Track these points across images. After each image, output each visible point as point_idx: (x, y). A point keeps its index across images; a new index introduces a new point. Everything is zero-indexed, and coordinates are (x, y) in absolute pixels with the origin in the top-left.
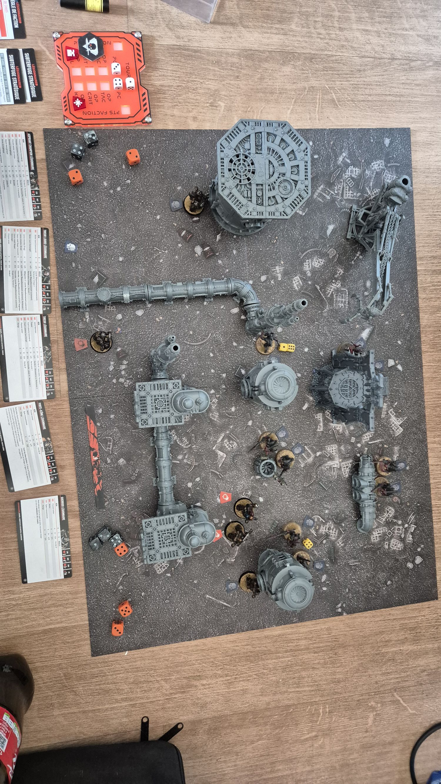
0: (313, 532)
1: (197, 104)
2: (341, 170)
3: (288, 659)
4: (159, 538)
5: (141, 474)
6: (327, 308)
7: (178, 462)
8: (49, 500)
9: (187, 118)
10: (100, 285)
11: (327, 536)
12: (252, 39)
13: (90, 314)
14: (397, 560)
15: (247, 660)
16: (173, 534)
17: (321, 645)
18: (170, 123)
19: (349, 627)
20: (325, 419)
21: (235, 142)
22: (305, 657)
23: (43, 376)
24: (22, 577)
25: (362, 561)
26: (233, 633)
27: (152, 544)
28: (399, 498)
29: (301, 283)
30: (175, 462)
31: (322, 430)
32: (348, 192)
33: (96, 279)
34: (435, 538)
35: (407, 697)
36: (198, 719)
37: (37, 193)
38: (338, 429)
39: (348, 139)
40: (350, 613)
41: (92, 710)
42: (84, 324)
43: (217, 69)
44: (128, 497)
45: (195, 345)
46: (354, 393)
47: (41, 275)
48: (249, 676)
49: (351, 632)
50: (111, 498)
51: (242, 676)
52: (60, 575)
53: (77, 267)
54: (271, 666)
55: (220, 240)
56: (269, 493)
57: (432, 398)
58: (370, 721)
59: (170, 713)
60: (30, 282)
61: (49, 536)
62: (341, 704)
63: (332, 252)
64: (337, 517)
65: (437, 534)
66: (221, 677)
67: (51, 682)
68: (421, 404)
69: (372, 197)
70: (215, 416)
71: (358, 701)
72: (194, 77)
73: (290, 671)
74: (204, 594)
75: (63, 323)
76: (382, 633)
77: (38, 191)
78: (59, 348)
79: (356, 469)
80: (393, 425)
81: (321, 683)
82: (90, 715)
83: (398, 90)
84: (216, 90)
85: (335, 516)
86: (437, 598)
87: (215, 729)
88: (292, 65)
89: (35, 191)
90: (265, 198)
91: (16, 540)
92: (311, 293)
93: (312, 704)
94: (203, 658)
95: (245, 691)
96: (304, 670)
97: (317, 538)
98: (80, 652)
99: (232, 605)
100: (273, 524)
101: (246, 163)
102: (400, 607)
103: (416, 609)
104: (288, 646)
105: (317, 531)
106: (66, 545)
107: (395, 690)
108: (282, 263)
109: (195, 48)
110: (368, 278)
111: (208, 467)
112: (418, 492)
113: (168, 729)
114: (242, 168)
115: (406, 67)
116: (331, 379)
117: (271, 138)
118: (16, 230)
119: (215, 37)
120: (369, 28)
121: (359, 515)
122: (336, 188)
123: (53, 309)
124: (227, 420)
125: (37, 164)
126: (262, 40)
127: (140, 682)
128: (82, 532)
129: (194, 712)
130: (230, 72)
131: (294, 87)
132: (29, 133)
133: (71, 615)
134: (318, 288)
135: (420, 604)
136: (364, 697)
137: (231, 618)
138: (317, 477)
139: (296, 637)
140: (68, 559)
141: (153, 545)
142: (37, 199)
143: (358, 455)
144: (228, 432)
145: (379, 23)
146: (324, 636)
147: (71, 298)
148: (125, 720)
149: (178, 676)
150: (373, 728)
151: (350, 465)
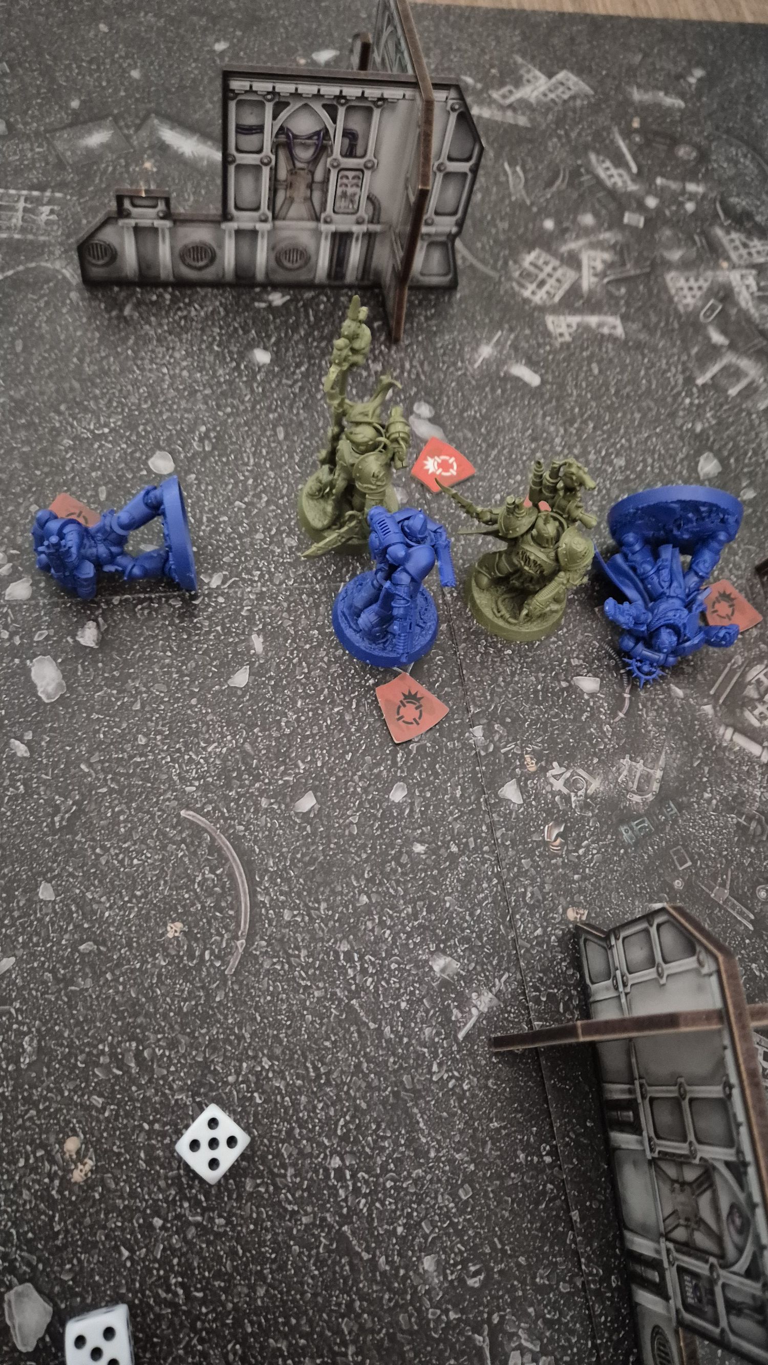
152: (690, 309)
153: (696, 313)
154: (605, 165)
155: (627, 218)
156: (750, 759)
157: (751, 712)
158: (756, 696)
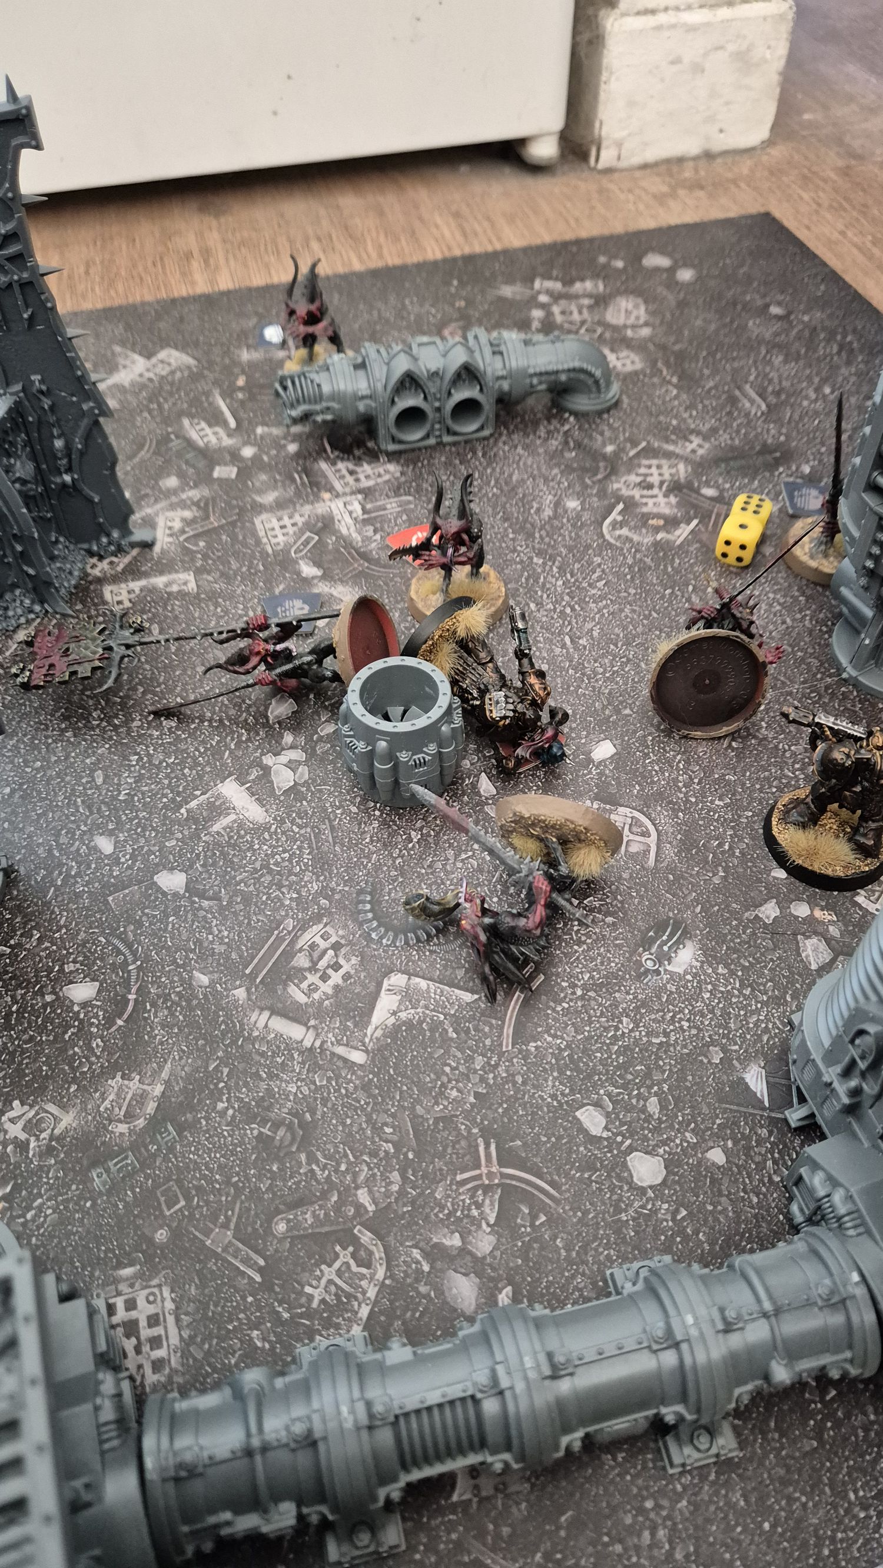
0: (683, 532)
11: (675, 487)
20: (134, 573)
31: (188, 577)
38: (177, 525)
64: (584, 470)
86: (767, 215)
105: (671, 523)
112: (409, 290)
135: (807, 241)
144: (240, 993)
152: (279, 548)
153: (286, 551)
154: (198, 428)
155: (218, 472)
156: (289, 1048)
157: (298, 986)
158: (307, 964)
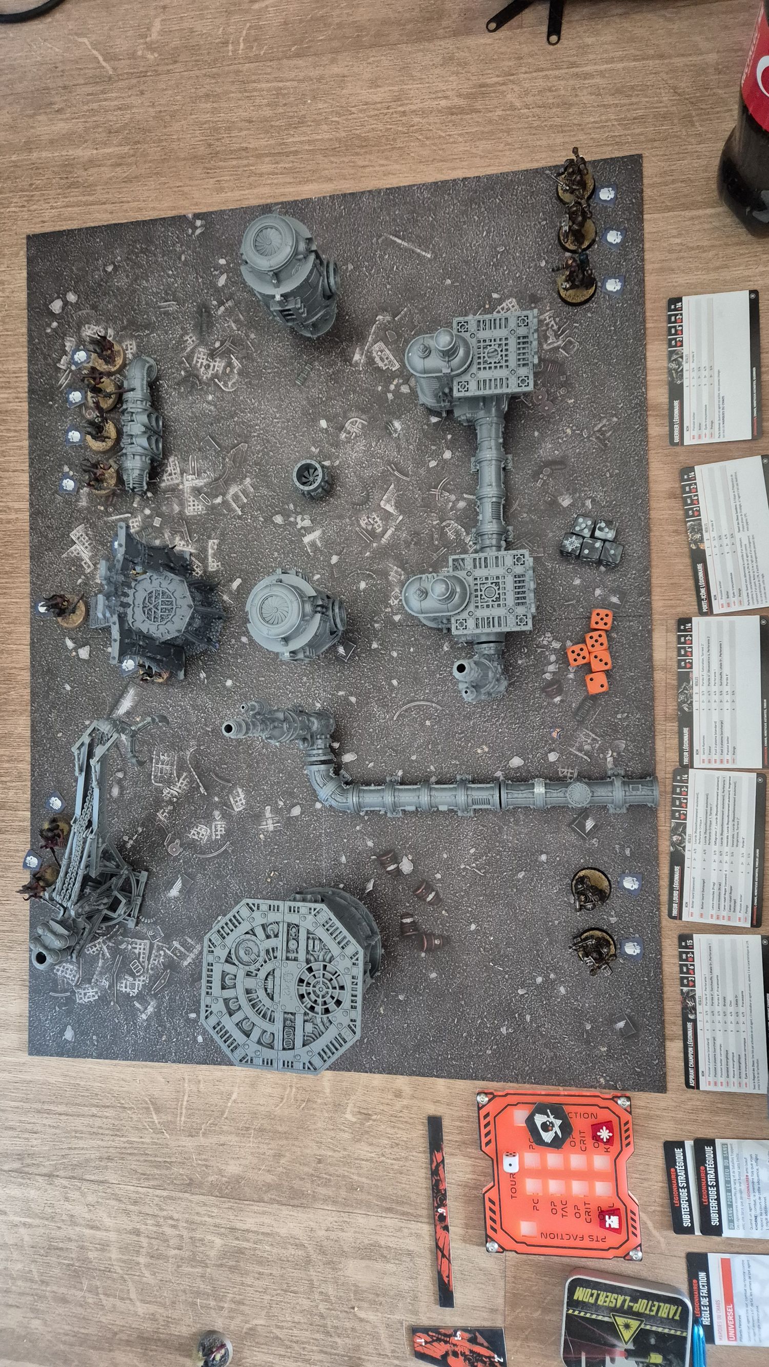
0: (235, 362)
1: (393, 1119)
2: (150, 991)
3: (294, 139)
4: (506, 355)
5: (533, 477)
6: (188, 753)
7: (465, 496)
8: (700, 437)
9: (413, 1097)
10: (584, 813)
11: (212, 355)
12: (291, 1225)
13: (605, 763)
14: (94, 307)
15: (366, 139)
16: (481, 361)
17: (234, 163)
18: (442, 1089)
19: (184, 194)
20: (204, 561)
21: (330, 1035)
22: (263, 142)
23: (697, 658)
24: (758, 303)
25: (154, 308)
26: (387, 189)
27: (521, 346)
28: (83, 416)
29: (231, 799)
30: (471, 497)
31: (211, 542)
32: (142, 951)
33: (589, 824)
34: (26, 344)
35: (91, 66)
36: (460, 38)
37: (685, 981)
38: (183, 543)
39: (136, 1042)
40: (180, 217)
41: (647, 59)
42: (617, 746)
43: (355, 1177)
44: (558, 438)
45: (423, 700)
46: (150, 597)
47: (687, 838)
48: (365, 110)
49: (180, 184)
50: (588, 437)
51: (376, 112)
52: (688, 303)
53: (623, 848)
54: (325, 127)
55: (368, 881)
56: (310, 434)
57: (18, 587)
58: (157, 26)
59: (509, 50)
60: (708, 826)
61: (704, 373)
62: (206, 58)
63: (174, 849)
64: (192, 387)
65: (23, 351)
66: (414, 111)
67: (718, 113)
68: (37, 578)
69: (100, 940)
70: (395, 573)
71: (176, 62)
72: (396, 1167)
73: (291, 117)
74: (435, 258)
75: (653, 750)
76: (128, 180)
77: (682, 985)
78: (664, 706)
79: (155, 470)
80: (87, 544)
81: (240, 95)
82: (652, 52)
83: (45, 1121)
84: (359, 1141)
85: (197, 389)
86: (28, 237)
87: (429, 19)
88: (225, 1177)
89: (687, 986)
90: (283, 936)
91: (763, 369)
92: (214, 780)
93: (257, 59)
94: (444, 146)
95: (374, 83)
96: (266, 120)
97: (229, 352)
98: (663, 164)
99: (386, 238)
100: (305, 379)
101: (313, 997)
102: (92, 225)
103: (65, 220)
104: (293, 162)
105: (229, 364)
106: (675, 357)
107: (110, 78)
108: (262, 836)
109: (392, 1215)
110: (115, 802)
111: (413, 486)
112: (50, 425)
113: (514, 22)
114: (321, 989)
115: (28, 1161)
116: (189, 624)
117: (267, 1039)
118: (726, 918)
119: (355, 1232)
120: (88, 1232)
121: (153, 387)
122: (162, 960)
123: (670, 776)
124: (375, 567)
125: (681, 1032)
126: (273, 1223)
127: (558, 106)
128: (645, 379)
129: (466, 50)
130: (331, 1170)
131: (223, 1139)
132: (693, 1088)
133: (674, 231)
134: (202, 790)
135: (57, 229)
136: (166, 68)
137: (389, 214)
138: (224, 459)
139: (277, 178)
140: (673, 331)
141: (519, 343)
142: (685, 970)
143: (149, 494)
144: (375, 545)
145: (70, 1240)
146: (228, 178)
147: (639, 793)
148: (589, 41)
149: (490, 114)
150: (152, 13)
151: (165, 478)
